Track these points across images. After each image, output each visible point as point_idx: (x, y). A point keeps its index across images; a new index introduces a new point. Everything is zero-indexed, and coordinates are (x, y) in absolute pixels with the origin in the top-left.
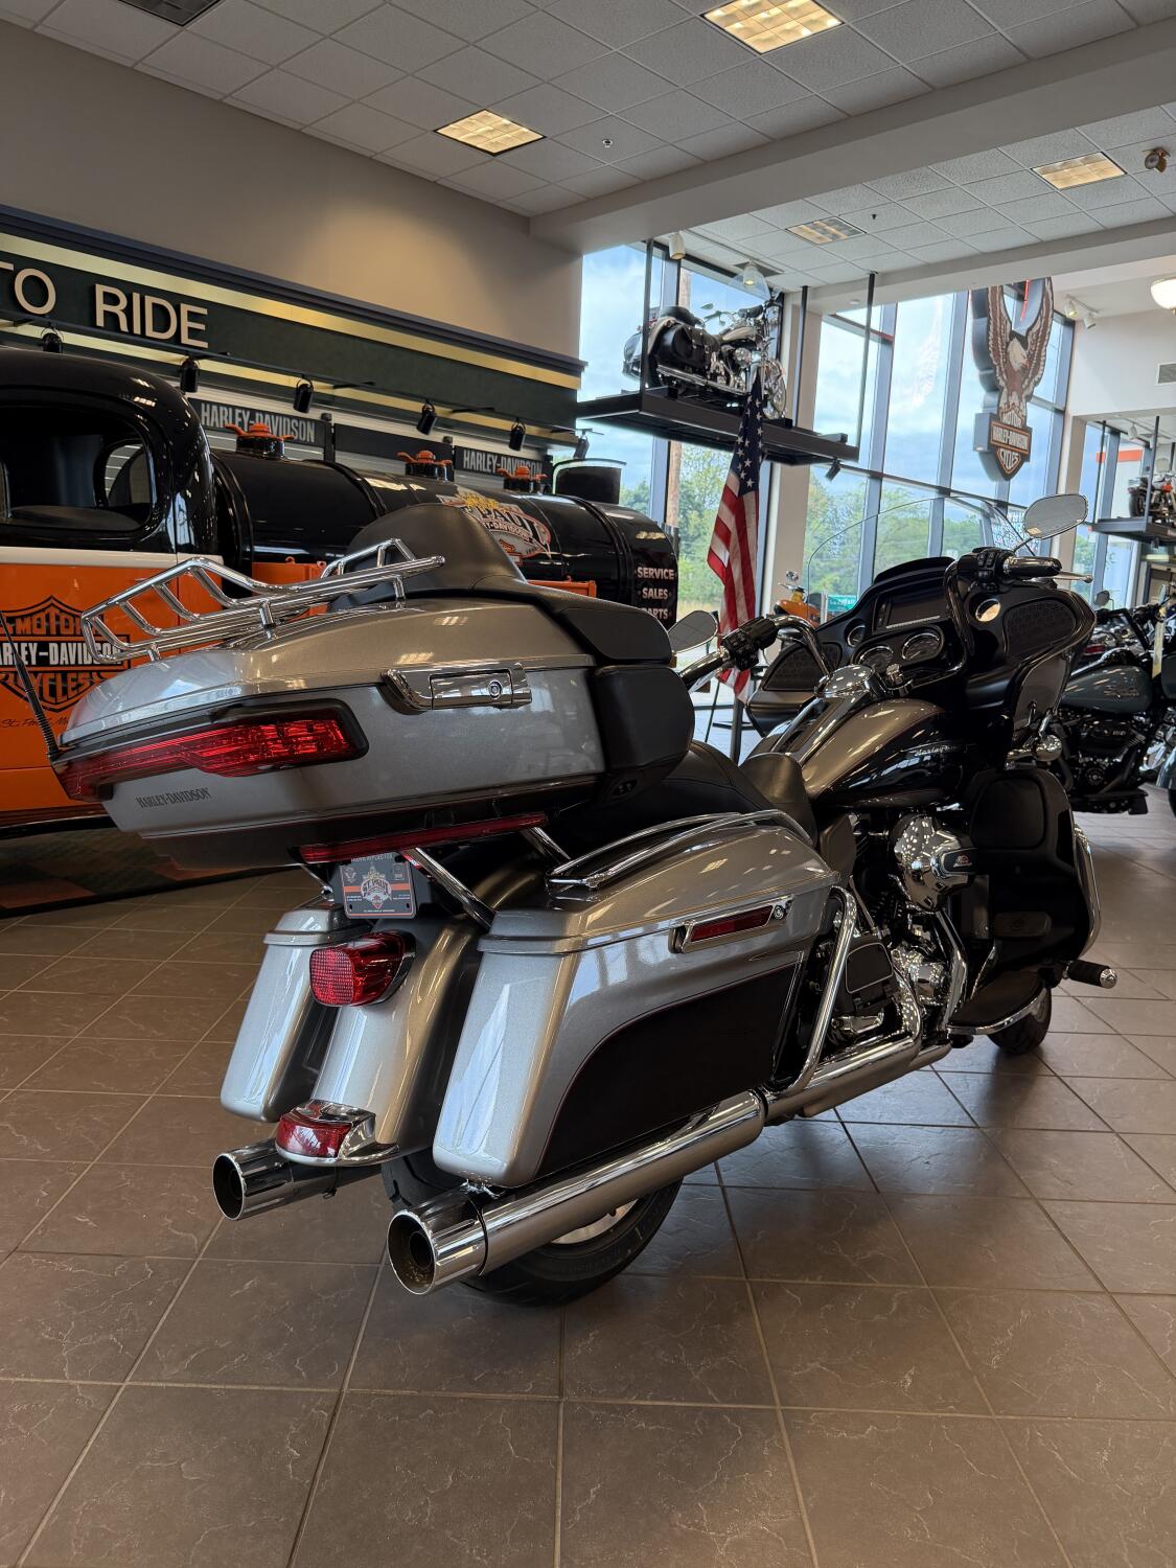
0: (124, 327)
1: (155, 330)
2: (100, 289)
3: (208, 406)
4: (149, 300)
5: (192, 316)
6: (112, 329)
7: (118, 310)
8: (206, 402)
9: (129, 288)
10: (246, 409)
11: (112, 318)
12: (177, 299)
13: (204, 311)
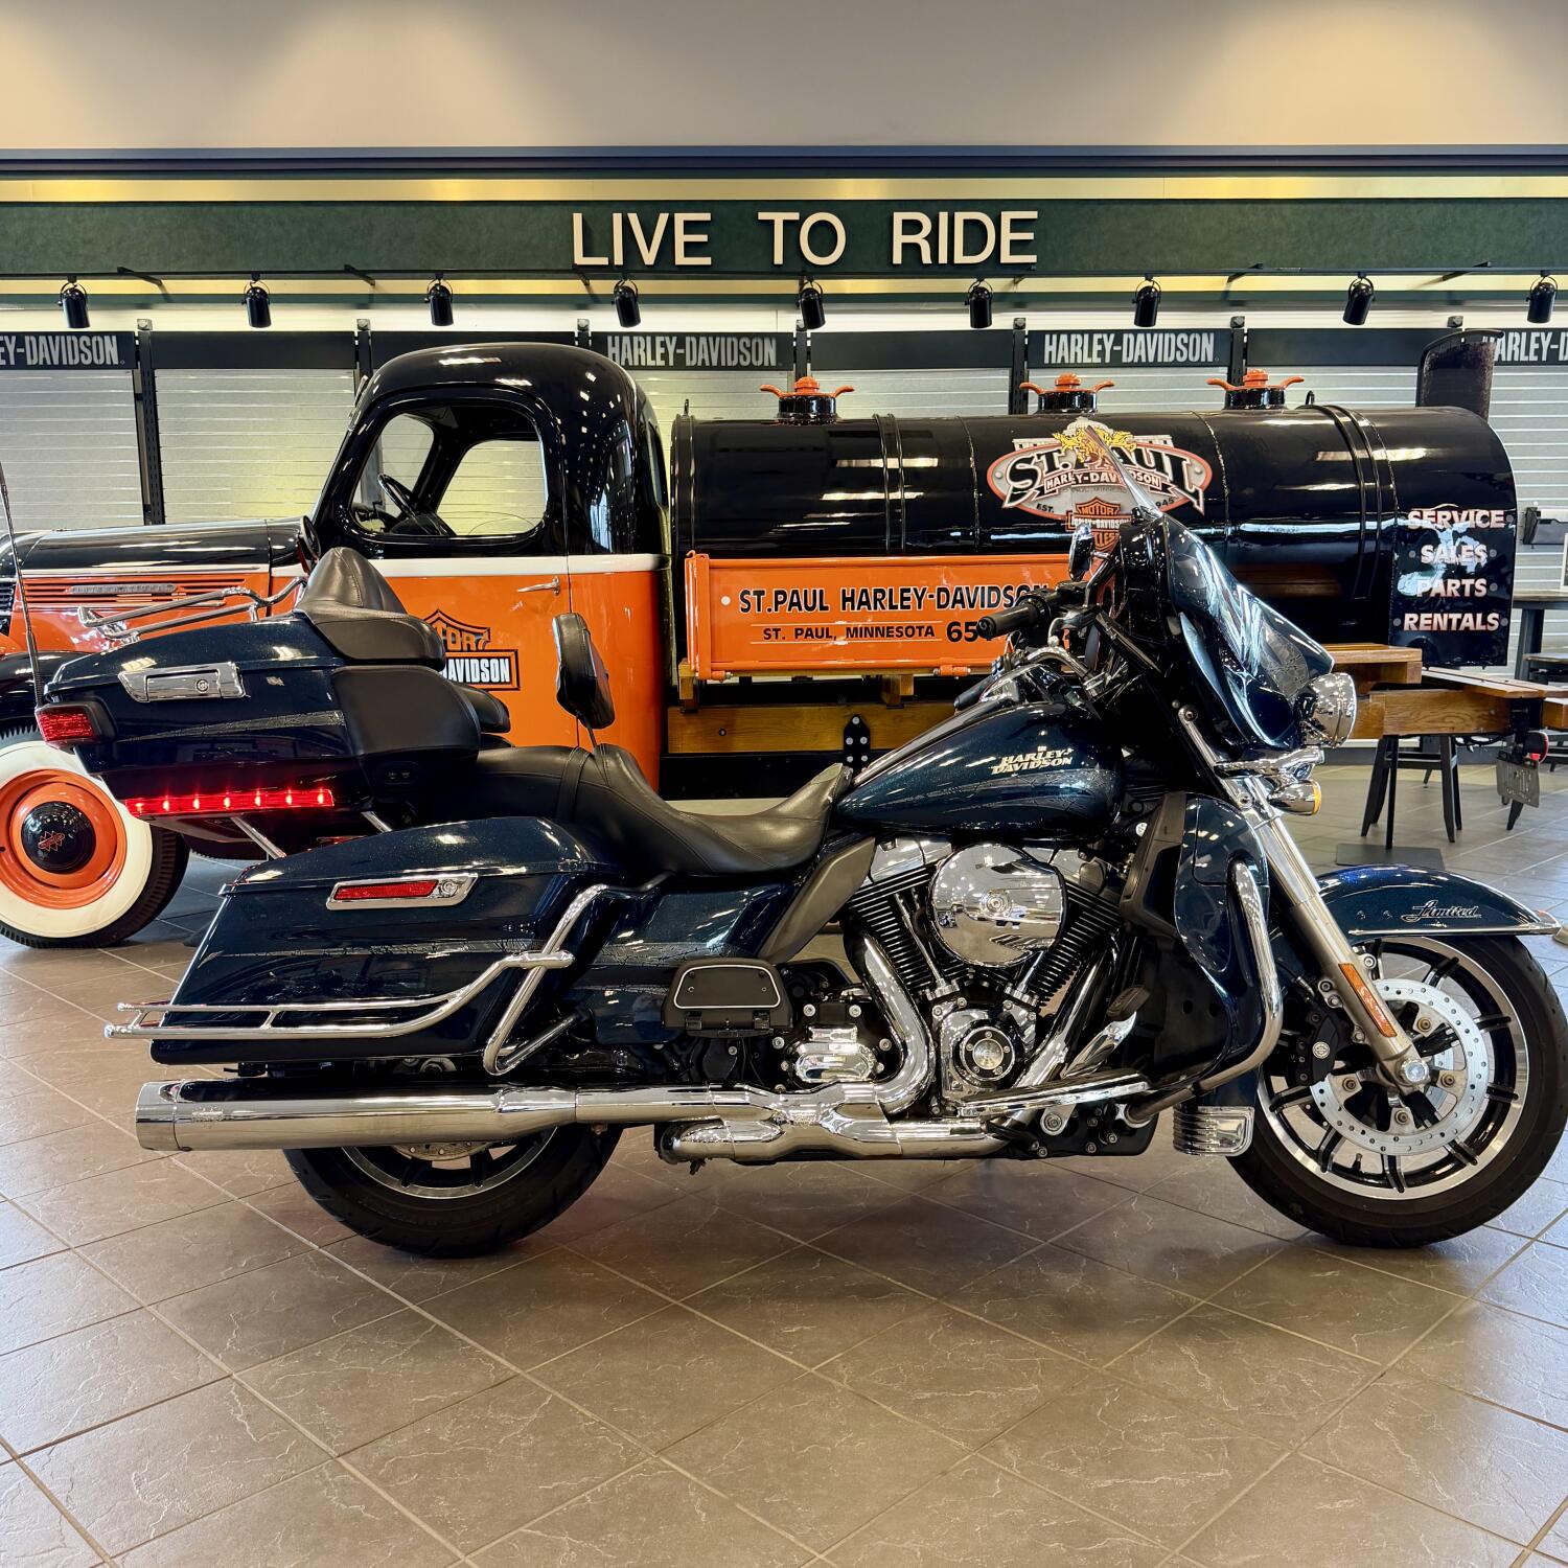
0: (926, 259)
1: (966, 253)
2: (899, 218)
3: (1055, 337)
4: (960, 217)
5: (1017, 225)
6: (913, 265)
7: (918, 239)
8: (1051, 332)
9: (931, 207)
10: (1108, 332)
11: (911, 250)
12: (995, 207)
13: (1033, 215)
